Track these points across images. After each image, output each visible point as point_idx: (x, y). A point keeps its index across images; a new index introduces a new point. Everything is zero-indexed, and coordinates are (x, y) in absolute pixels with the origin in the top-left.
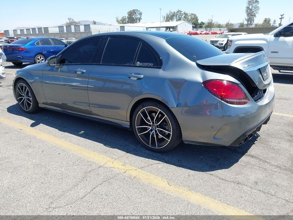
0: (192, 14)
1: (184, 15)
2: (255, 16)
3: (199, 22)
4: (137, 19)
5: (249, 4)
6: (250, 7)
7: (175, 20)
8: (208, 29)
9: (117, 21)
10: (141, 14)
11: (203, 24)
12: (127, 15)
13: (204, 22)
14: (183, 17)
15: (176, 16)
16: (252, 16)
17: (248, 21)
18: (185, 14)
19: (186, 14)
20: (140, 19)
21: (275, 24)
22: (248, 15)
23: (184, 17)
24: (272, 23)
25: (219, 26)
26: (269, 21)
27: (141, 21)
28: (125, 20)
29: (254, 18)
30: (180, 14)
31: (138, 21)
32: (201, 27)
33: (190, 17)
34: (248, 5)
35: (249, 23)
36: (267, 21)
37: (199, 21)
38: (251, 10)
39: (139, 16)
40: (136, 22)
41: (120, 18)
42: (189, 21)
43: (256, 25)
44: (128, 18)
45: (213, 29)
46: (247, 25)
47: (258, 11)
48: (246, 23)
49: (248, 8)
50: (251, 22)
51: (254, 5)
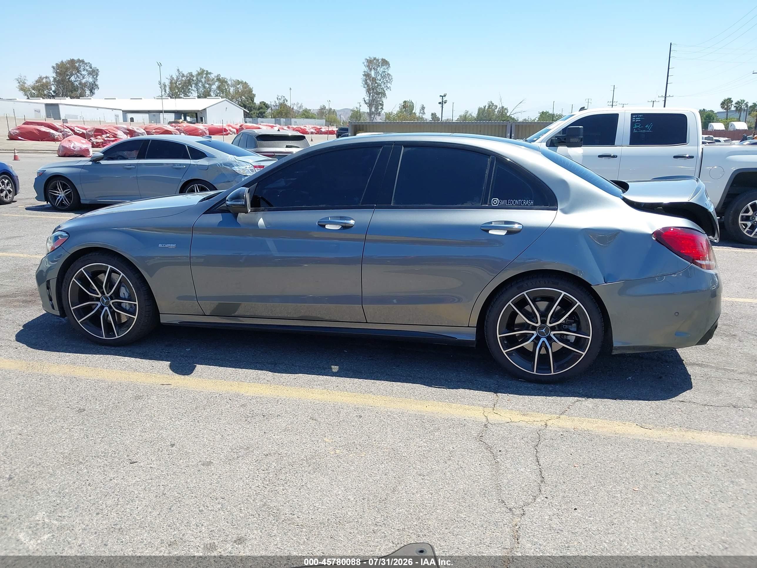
0: (239, 82)
1: (217, 84)
2: (384, 94)
3: (257, 101)
4: (83, 86)
5: (368, 66)
6: (373, 73)
7: (195, 94)
8: (283, 120)
9: (23, 88)
10: (94, 73)
11: (267, 106)
12: (51, 75)
13: (268, 102)
14: (214, 87)
15: (196, 84)
16: (378, 94)
17: (370, 105)
18: (219, 80)
19: (222, 82)
20: (93, 88)
21: (424, 113)
22: (368, 91)
23: (219, 88)
24: (417, 110)
25: (306, 114)
26: (412, 107)
27: (96, 91)
28: (46, 86)
29: (384, 100)
30: (208, 80)
31: (88, 92)
32: (262, 115)
33: (232, 90)
34: (366, 69)
35: (373, 110)
36: (407, 107)
37: (255, 101)
38: (374, 80)
39: (91, 80)
40: (81, 96)
41: (30, 82)
42: (231, 98)
43: (388, 116)
44: (58, 82)
45: (293, 120)
46: (370, 114)
47: (389, 85)
48: (365, 109)
49: (367, 75)
50: (377, 109)
51: (380, 70)
